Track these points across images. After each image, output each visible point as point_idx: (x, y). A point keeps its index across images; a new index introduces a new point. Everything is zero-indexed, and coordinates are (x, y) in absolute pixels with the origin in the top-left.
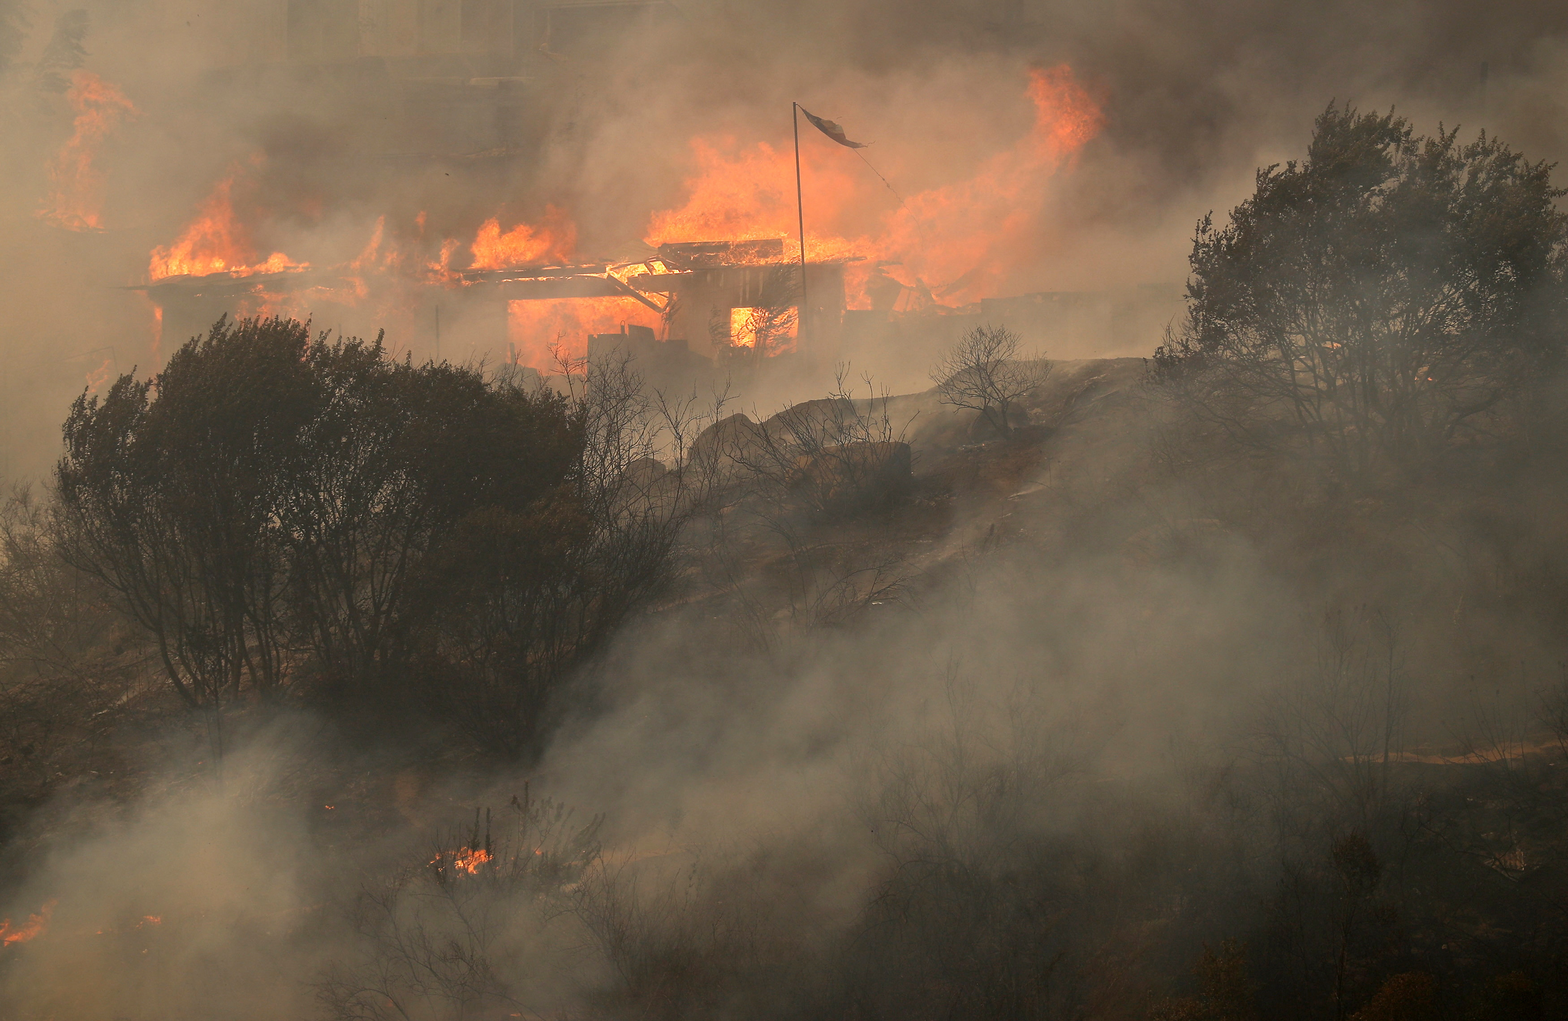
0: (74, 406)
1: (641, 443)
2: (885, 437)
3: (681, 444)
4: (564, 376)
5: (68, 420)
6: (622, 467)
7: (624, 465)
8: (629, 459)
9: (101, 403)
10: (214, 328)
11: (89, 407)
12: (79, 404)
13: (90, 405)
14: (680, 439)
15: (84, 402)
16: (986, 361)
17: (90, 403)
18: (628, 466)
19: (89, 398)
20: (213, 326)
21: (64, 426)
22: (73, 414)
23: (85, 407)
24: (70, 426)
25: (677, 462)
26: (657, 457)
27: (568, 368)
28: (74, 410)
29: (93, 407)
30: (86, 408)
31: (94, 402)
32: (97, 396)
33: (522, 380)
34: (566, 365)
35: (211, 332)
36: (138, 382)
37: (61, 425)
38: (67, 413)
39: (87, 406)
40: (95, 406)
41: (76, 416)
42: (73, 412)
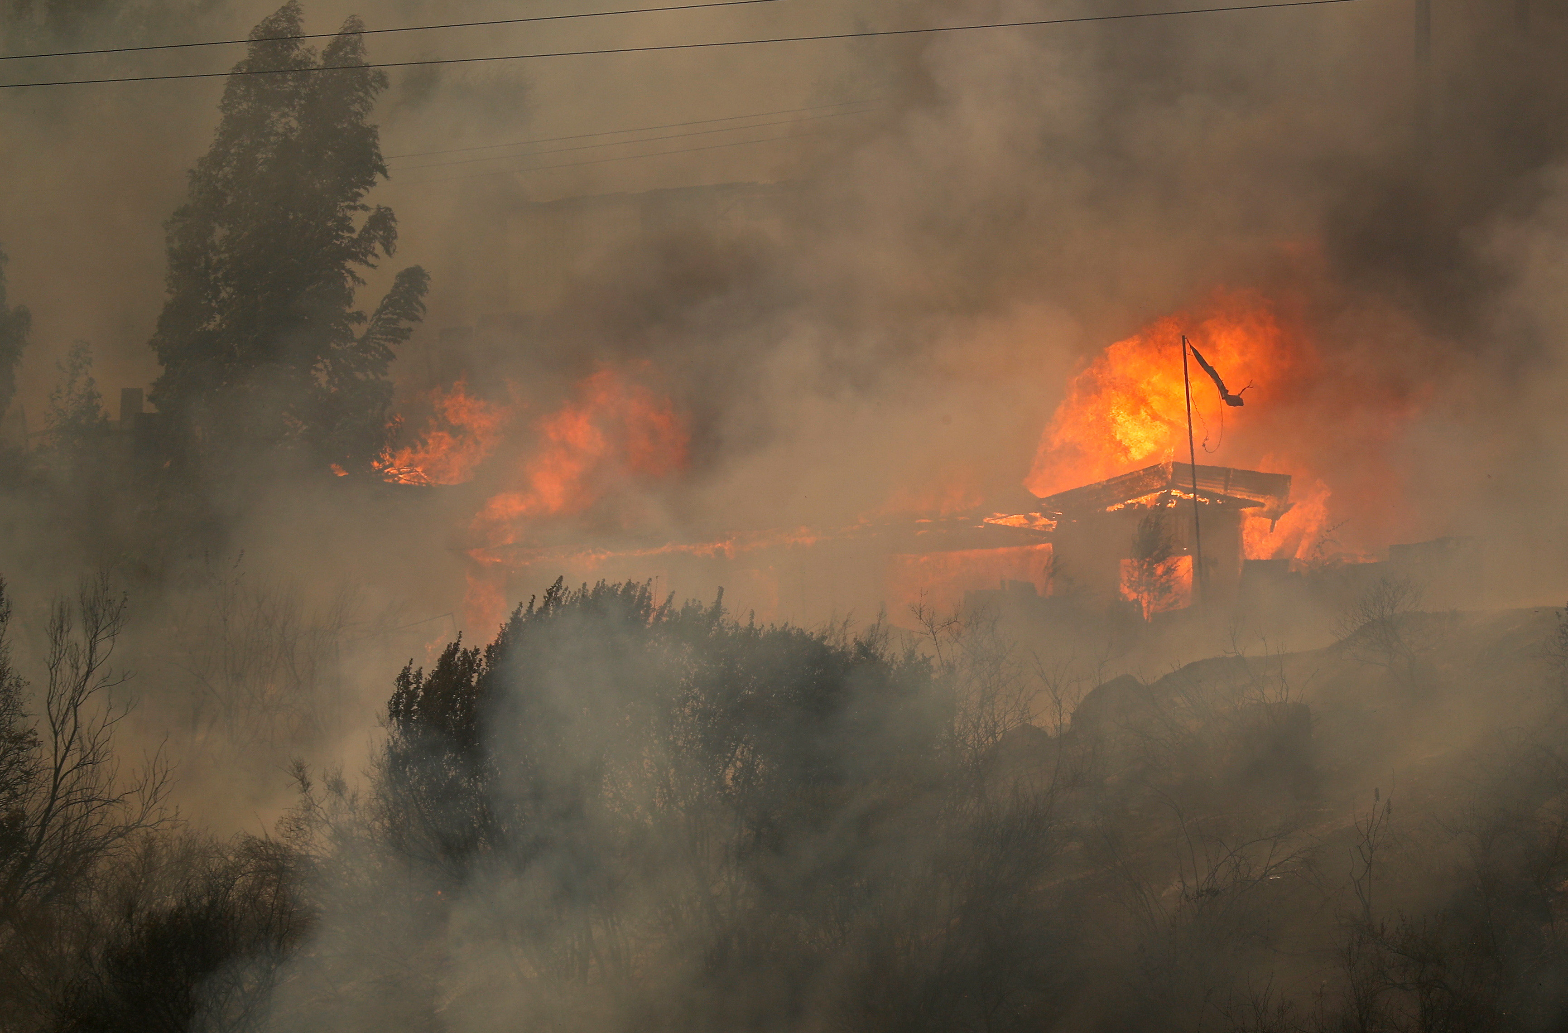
0: (399, 680)
1: (1017, 709)
2: (1281, 697)
3: (1060, 709)
4: (929, 638)
5: (393, 696)
6: (997, 735)
7: (1000, 733)
8: (1005, 726)
9: (426, 675)
10: (548, 594)
11: (415, 681)
12: (404, 677)
13: (415, 679)
14: (1059, 703)
15: (409, 677)
16: (1391, 614)
17: (415, 676)
18: (1003, 734)
19: (413, 671)
20: (547, 591)
21: (389, 703)
22: (398, 689)
23: (410, 682)
24: (397, 704)
25: (1057, 729)
26: (1035, 723)
27: (934, 629)
28: (399, 685)
29: (418, 680)
30: (412, 683)
31: (419, 675)
32: (421, 668)
33: (886, 642)
34: (932, 626)
35: (545, 597)
36: (465, 649)
37: (387, 702)
38: (392, 689)
39: (412, 681)
40: (421, 679)
41: (401, 692)
42: (397, 687)
